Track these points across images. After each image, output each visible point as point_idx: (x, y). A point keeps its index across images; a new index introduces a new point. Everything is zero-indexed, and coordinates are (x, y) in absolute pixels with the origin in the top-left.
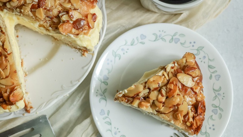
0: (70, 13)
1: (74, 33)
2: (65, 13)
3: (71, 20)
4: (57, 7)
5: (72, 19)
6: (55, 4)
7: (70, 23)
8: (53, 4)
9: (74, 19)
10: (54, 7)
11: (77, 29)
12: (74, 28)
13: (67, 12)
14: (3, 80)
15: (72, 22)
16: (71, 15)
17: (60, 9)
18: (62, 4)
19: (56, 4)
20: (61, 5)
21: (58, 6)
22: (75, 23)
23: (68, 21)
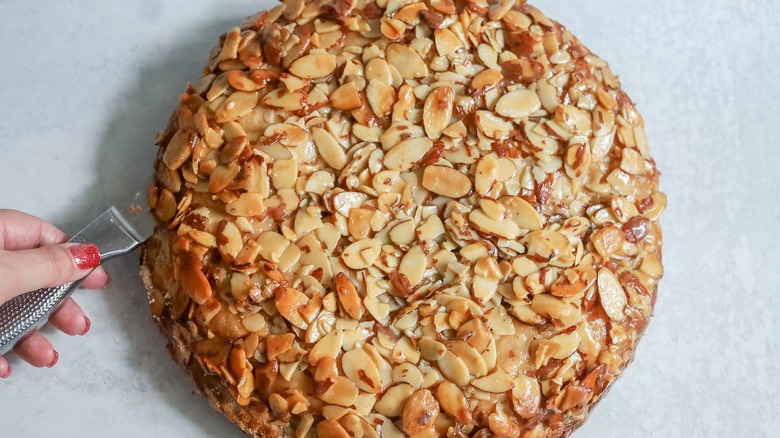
0: (614, 205)
1: (626, 252)
2: (598, 207)
3: (618, 221)
4: (578, 197)
5: (619, 218)
6: (572, 190)
7: (616, 228)
8: (568, 190)
9: (624, 220)
10: (571, 198)
11: (633, 242)
12: (627, 240)
13: (606, 203)
14: (484, 379)
15: (619, 226)
16: (618, 209)
17: (587, 199)
18: (588, 186)
19: (575, 190)
20: (586, 189)
21: (582, 195)
22: (627, 226)
23: (610, 225)
